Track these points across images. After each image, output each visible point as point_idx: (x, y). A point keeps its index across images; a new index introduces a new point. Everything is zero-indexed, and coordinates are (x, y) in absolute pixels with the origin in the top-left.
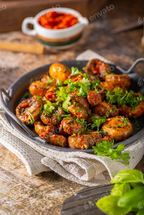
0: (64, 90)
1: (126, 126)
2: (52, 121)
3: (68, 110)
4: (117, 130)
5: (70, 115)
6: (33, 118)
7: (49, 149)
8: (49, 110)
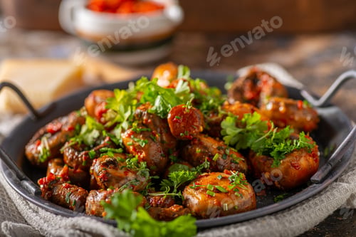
0: (127, 98)
1: (235, 192)
2: (77, 157)
3: (121, 141)
4: (209, 195)
5: (120, 150)
6: (48, 148)
7: (40, 209)
8: (88, 137)
